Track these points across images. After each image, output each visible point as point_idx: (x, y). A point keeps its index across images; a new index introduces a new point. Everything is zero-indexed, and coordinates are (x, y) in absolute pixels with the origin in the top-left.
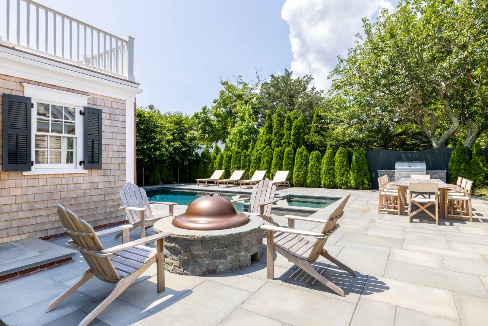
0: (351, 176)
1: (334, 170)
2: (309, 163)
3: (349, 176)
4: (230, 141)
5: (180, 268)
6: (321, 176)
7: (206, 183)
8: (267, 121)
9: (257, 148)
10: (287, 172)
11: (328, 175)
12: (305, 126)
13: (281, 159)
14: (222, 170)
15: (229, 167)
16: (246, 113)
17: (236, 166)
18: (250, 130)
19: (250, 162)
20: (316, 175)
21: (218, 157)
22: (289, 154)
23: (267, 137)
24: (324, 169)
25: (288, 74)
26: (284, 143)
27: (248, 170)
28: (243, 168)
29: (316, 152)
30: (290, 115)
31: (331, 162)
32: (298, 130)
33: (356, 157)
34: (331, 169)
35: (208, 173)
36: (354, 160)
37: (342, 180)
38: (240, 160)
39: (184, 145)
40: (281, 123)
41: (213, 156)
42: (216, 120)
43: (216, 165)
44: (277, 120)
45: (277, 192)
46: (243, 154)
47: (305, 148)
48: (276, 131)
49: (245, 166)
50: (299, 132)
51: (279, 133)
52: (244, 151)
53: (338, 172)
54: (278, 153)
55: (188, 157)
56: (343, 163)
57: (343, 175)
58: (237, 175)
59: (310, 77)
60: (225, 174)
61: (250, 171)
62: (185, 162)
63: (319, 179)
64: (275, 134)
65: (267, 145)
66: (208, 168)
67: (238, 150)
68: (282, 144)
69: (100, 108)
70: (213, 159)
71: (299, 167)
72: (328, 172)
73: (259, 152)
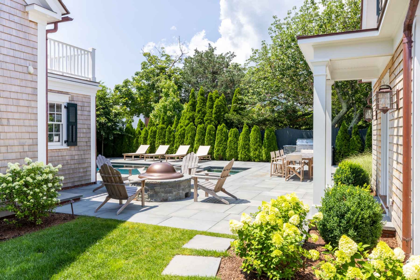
0: (263, 151)
1: (249, 146)
2: (228, 139)
3: (261, 150)
4: (154, 116)
5: (148, 199)
6: (238, 150)
7: (133, 157)
8: (191, 99)
9: (181, 124)
10: (209, 147)
11: (244, 150)
12: (225, 105)
13: (204, 135)
14: (147, 144)
15: (154, 142)
16: (171, 90)
17: (161, 141)
18: (174, 106)
19: (174, 138)
20: (234, 149)
21: (143, 132)
22: (210, 130)
23: (191, 114)
24: (241, 144)
25: (212, 50)
26: (206, 121)
27: (173, 145)
28: (168, 143)
29: (234, 129)
30: (212, 94)
31: (247, 139)
32: (219, 108)
33: (267, 135)
34: (246, 144)
35: (133, 148)
36: (265, 137)
37: (256, 154)
38: (164, 136)
39: (110, 120)
40: (204, 102)
41: (138, 131)
42: (138, 93)
43: (141, 140)
44: (200, 99)
45: (199, 164)
46: (167, 129)
47: (225, 125)
48: (199, 109)
49: (169, 141)
50: (220, 111)
51: (201, 111)
52: (168, 127)
53: (252, 147)
54: (201, 130)
55: (113, 132)
56: (257, 139)
57: (256, 150)
58: (162, 150)
59: (233, 54)
60: (150, 149)
61: (175, 146)
62: (110, 136)
63: (237, 153)
64: (199, 112)
65: (191, 122)
66: (133, 142)
67: (164, 126)
68: (204, 121)
69: (75, 103)
70: (138, 134)
71: (220, 143)
72: (244, 147)
73: (183, 128)
